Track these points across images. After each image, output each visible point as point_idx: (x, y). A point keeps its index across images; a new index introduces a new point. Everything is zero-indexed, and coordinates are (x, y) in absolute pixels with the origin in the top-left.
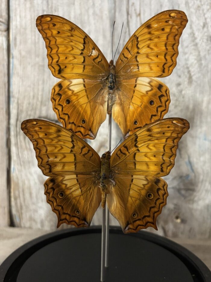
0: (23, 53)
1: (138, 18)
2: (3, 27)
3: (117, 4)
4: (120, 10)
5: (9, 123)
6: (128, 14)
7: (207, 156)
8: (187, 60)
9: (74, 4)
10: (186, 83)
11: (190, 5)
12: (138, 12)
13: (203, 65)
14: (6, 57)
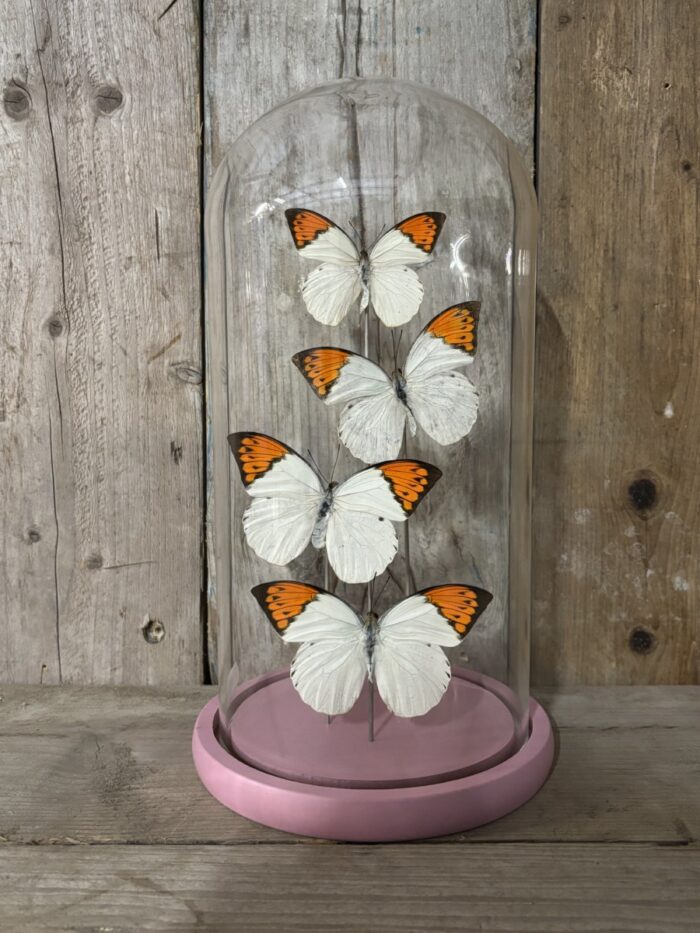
2: (195, 378)
14: (200, 423)
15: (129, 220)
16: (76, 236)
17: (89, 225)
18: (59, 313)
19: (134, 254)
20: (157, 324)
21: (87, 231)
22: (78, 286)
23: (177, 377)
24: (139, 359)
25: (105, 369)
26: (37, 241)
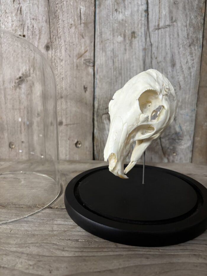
0: (101, 77)
1: (156, 60)
2: (92, 65)
3: (146, 53)
4: (148, 56)
5: (94, 111)
6: (151, 58)
7: (188, 123)
8: (178, 78)
9: (126, 53)
10: (178, 89)
11: (180, 53)
12: (156, 57)
13: (186, 80)
14: (93, 79)
15: (71, 11)
16: (54, 17)
17: (58, 13)
18: (49, 43)
19: (73, 23)
20: (80, 47)
21: (58, 15)
22: (55, 34)
23: (86, 64)
24: (74, 59)
25: (64, 61)
26: (41, 18)
